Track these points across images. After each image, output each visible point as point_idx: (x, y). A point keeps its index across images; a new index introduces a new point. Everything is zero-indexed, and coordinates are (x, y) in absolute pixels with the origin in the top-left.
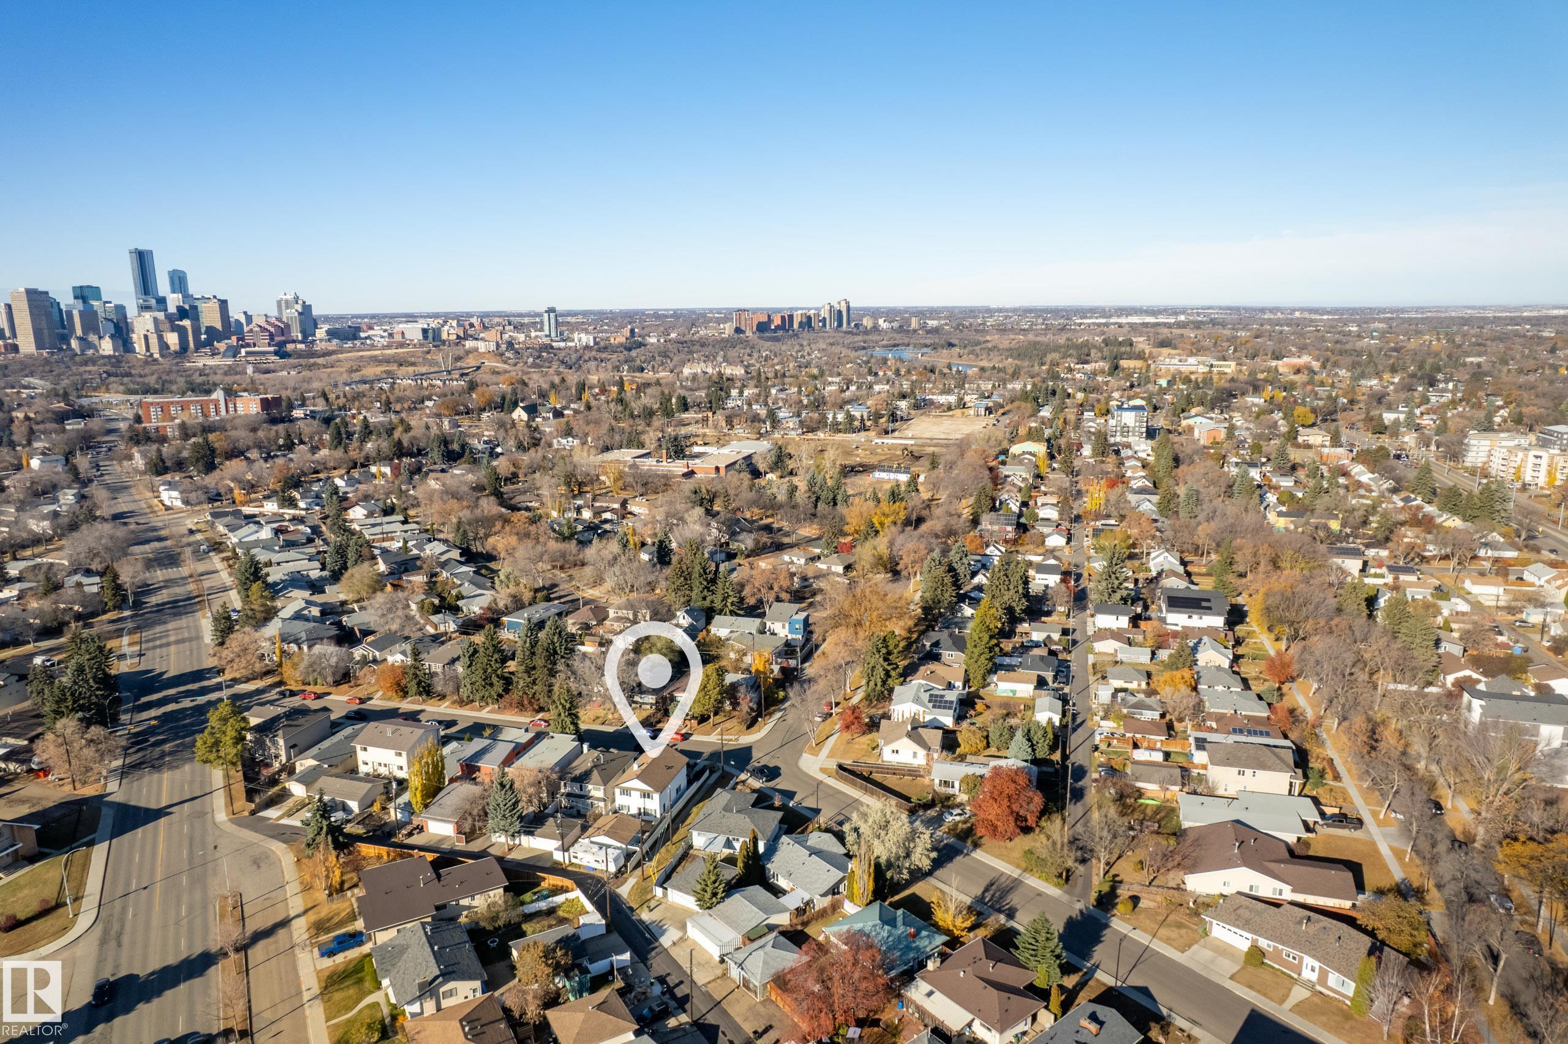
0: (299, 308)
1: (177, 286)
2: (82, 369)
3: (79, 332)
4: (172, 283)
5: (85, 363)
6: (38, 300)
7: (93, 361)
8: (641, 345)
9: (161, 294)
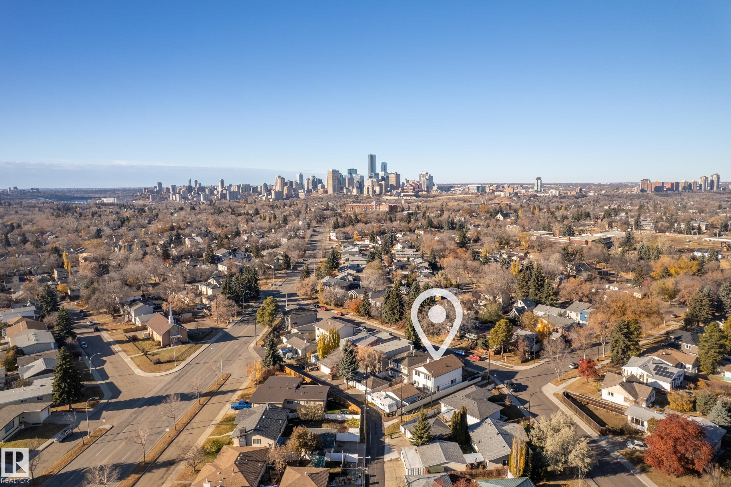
0: (427, 177)
1: (383, 169)
2: (346, 200)
3: (347, 186)
4: (382, 168)
5: (347, 198)
6: (336, 174)
7: (349, 197)
8: (584, 196)
9: (377, 172)
